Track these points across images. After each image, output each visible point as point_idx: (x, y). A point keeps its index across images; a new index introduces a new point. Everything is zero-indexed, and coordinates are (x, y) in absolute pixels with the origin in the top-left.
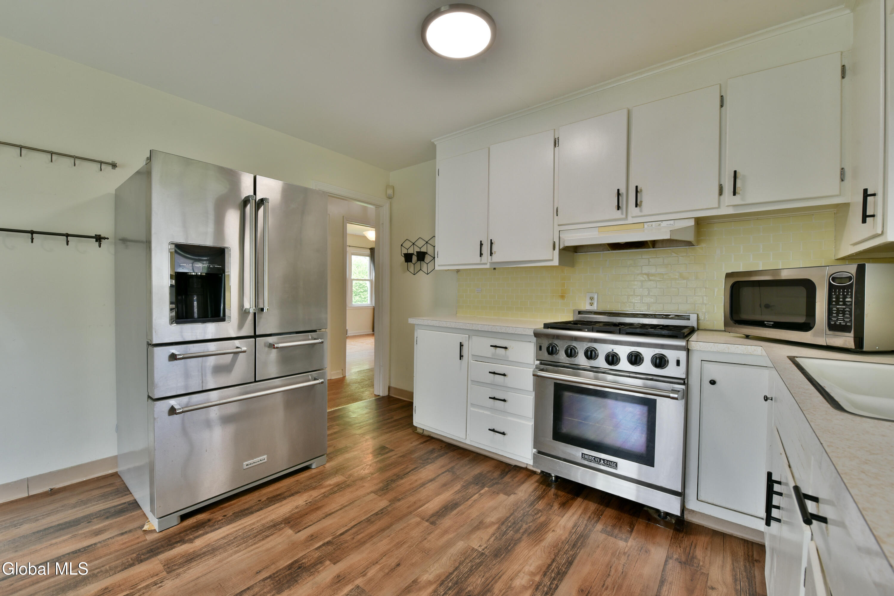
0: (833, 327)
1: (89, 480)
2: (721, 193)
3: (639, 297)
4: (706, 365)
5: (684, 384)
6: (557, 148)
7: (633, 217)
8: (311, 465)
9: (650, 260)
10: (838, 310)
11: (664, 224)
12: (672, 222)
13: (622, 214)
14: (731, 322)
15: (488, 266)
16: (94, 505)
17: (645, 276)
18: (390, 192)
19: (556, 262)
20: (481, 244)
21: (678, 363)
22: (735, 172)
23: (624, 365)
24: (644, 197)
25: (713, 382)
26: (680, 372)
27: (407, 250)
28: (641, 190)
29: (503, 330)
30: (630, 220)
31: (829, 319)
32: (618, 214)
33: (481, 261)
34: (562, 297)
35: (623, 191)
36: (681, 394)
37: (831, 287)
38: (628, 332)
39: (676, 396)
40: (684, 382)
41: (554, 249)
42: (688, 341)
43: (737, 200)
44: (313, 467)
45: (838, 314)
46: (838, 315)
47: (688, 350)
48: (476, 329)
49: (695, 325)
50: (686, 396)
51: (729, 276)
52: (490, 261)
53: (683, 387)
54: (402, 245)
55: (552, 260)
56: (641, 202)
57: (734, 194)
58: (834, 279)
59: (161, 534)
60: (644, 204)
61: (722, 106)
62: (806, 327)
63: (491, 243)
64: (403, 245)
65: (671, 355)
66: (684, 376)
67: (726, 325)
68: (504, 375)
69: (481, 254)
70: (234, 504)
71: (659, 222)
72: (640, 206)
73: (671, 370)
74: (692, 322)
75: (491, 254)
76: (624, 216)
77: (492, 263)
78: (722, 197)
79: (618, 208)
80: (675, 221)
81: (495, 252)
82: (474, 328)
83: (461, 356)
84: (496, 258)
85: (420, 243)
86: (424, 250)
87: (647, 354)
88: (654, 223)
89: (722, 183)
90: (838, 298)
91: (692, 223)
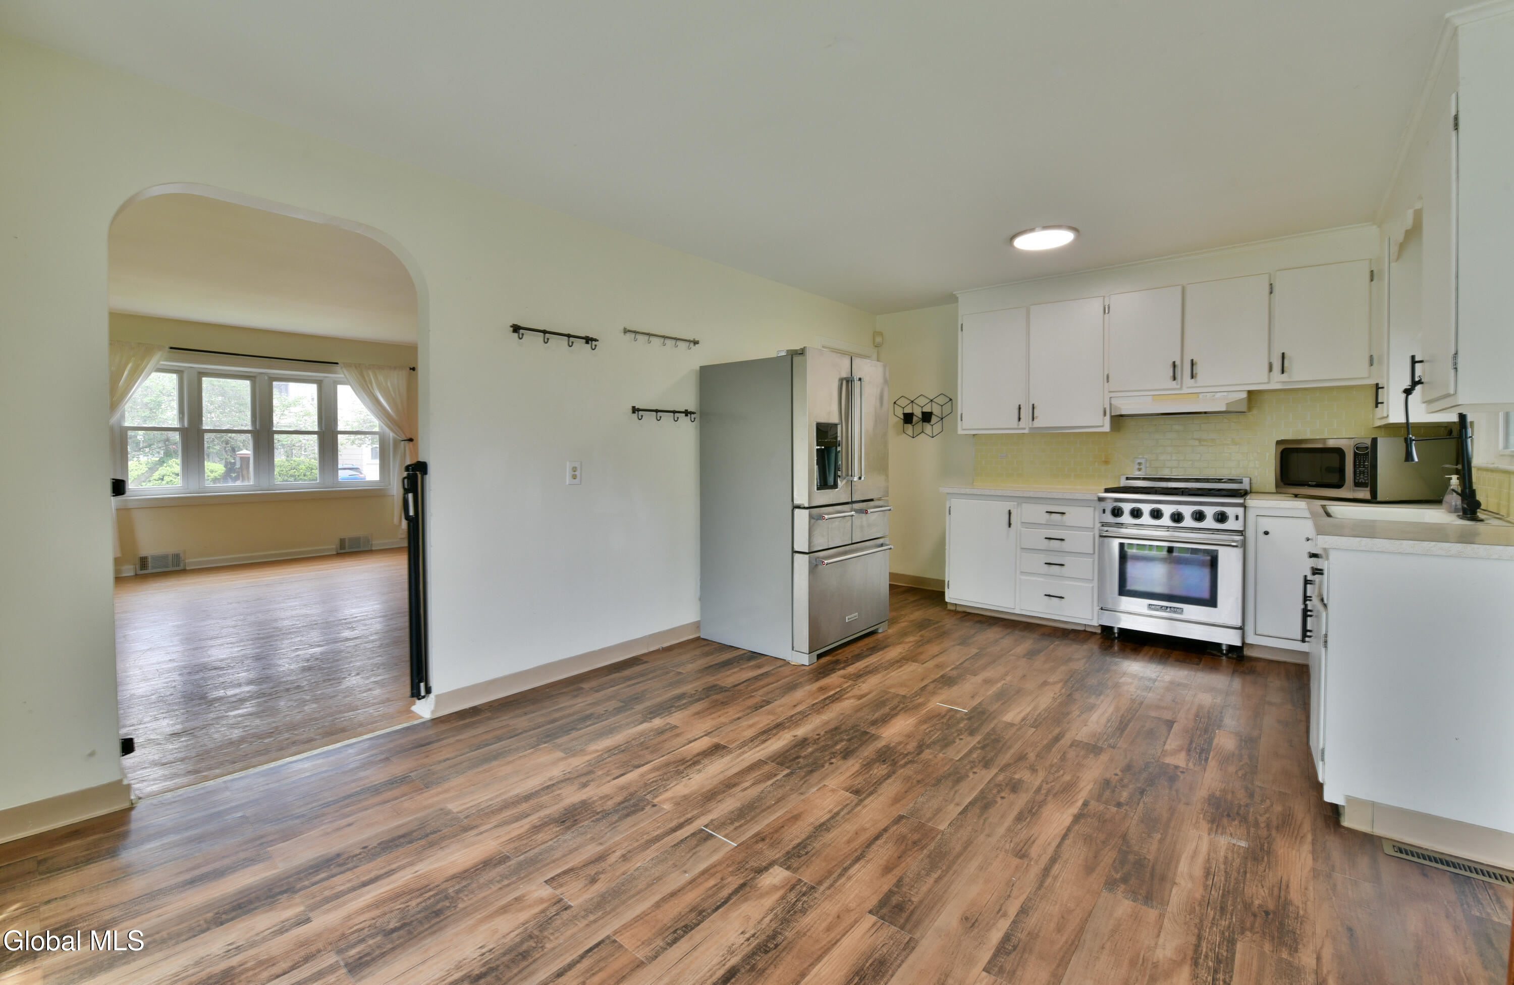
0: (1358, 484)
1: (682, 642)
2: (1271, 369)
3: (1191, 462)
4: (1260, 519)
5: (1242, 535)
6: (1106, 315)
7: (1188, 388)
8: (878, 629)
9: (1202, 425)
10: (1360, 472)
11: (1218, 395)
12: (1225, 394)
13: (1177, 384)
14: (1282, 484)
15: (1026, 431)
16: (718, 656)
17: (1197, 441)
18: (878, 340)
19: (1107, 428)
20: (1020, 408)
21: (1237, 518)
22: (1283, 354)
23: (1188, 522)
24: (1199, 369)
25: (1266, 533)
26: (1238, 526)
27: (902, 409)
28: (1196, 363)
29: (1060, 496)
30: (1185, 391)
31: (1355, 478)
32: (1173, 384)
33: (1018, 425)
34: (1106, 462)
35: (1178, 363)
36: (1239, 544)
37: (1355, 454)
38: (1190, 493)
39: (1234, 544)
40: (1241, 533)
41: (1105, 414)
42: (1245, 499)
43: (1284, 378)
44: (880, 631)
45: (1360, 474)
46: (1360, 476)
47: (1245, 507)
48: (1028, 496)
49: (1248, 488)
50: (1244, 545)
51: (1279, 443)
52: (1030, 426)
53: (1241, 538)
54: (895, 403)
55: (1103, 426)
56: (1196, 374)
57: (1283, 372)
58: (1357, 448)
59: (810, 667)
60: (1198, 376)
61: (1271, 293)
62: (1339, 485)
63: (1033, 408)
64: (897, 403)
65: (1230, 511)
66: (1241, 529)
67: (1277, 486)
68: (1062, 540)
69: (1019, 419)
70: (841, 653)
71: (1213, 394)
72: (1196, 377)
73: (1231, 524)
74: (1245, 486)
75: (1033, 419)
76: (1179, 387)
77: (1030, 428)
78: (1272, 373)
79: (1174, 379)
80: (1230, 393)
81: (1037, 417)
82: (1025, 495)
83: (1010, 525)
84: (1038, 423)
85: (922, 401)
86: (927, 409)
87: (1210, 511)
88: (1208, 394)
89: (1272, 361)
90: (1360, 462)
91: (1245, 395)
